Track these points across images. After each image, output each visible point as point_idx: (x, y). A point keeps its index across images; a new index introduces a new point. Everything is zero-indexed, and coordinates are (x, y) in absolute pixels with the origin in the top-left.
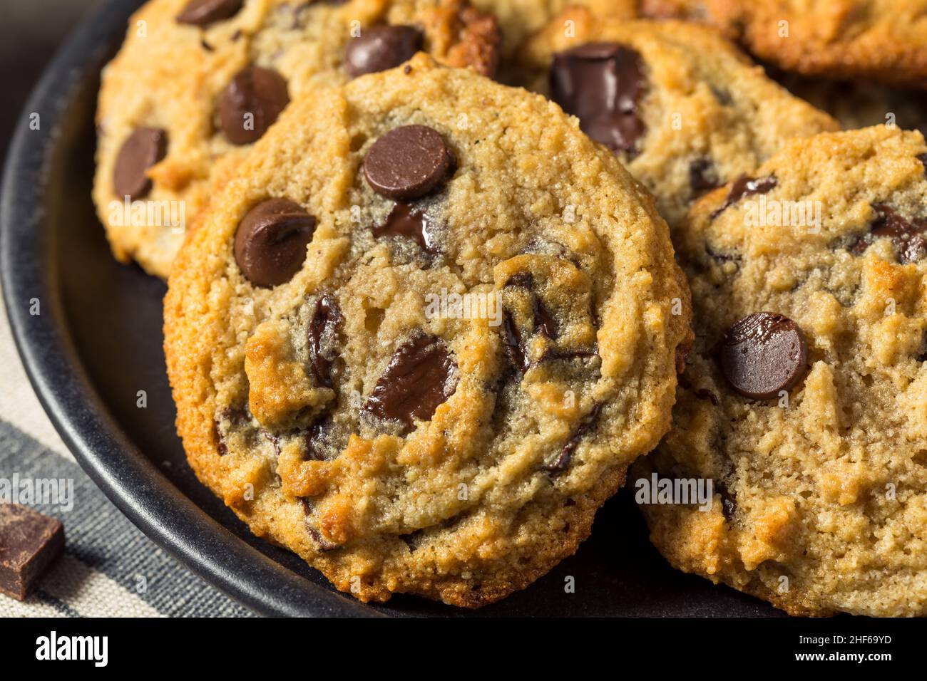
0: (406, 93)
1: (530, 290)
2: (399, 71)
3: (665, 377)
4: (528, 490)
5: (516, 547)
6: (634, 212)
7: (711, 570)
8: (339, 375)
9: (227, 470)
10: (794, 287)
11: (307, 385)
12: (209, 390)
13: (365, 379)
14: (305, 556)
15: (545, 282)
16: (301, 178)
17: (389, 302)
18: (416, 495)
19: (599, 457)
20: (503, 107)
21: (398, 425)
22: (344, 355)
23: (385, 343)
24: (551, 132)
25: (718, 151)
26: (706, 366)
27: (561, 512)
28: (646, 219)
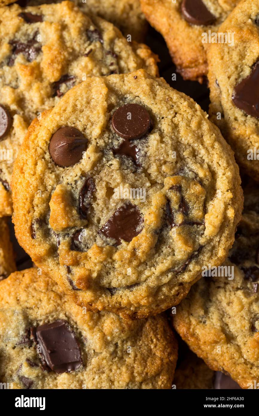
0: (134, 88)
1: (180, 193)
3: (230, 238)
8: (90, 214)
11: (77, 218)
12: (31, 209)
13: (102, 218)
16: (83, 120)
17: (117, 186)
18: (118, 274)
19: (198, 270)
20: (176, 103)
21: (114, 241)
22: (94, 205)
23: (113, 205)
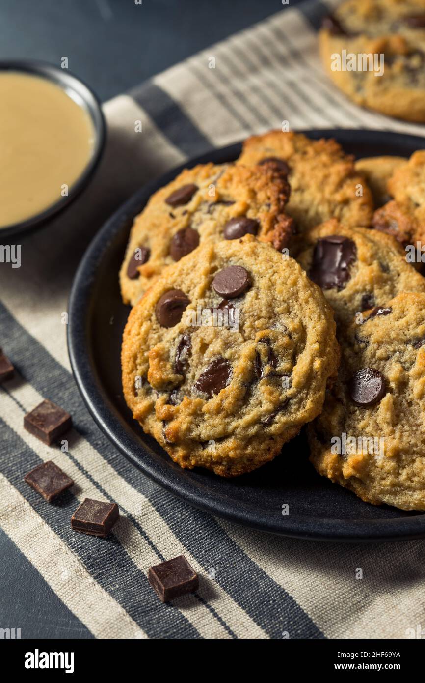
0: (238, 251)
1: (268, 345)
2: (238, 241)
3: (319, 391)
4: (253, 431)
5: (245, 454)
6: (319, 317)
7: (330, 476)
8: (186, 370)
9: (137, 403)
10: (387, 358)
11: (171, 373)
12: (134, 368)
13: (196, 373)
14: (162, 445)
15: (275, 342)
16: (187, 282)
17: (211, 342)
18: (207, 426)
19: (284, 421)
20: (276, 263)
21: (206, 395)
22: (189, 362)
23: (206, 359)
24: (292, 277)
25: (376, 292)
26: (343, 387)
27: (267, 442)
28: (324, 321)
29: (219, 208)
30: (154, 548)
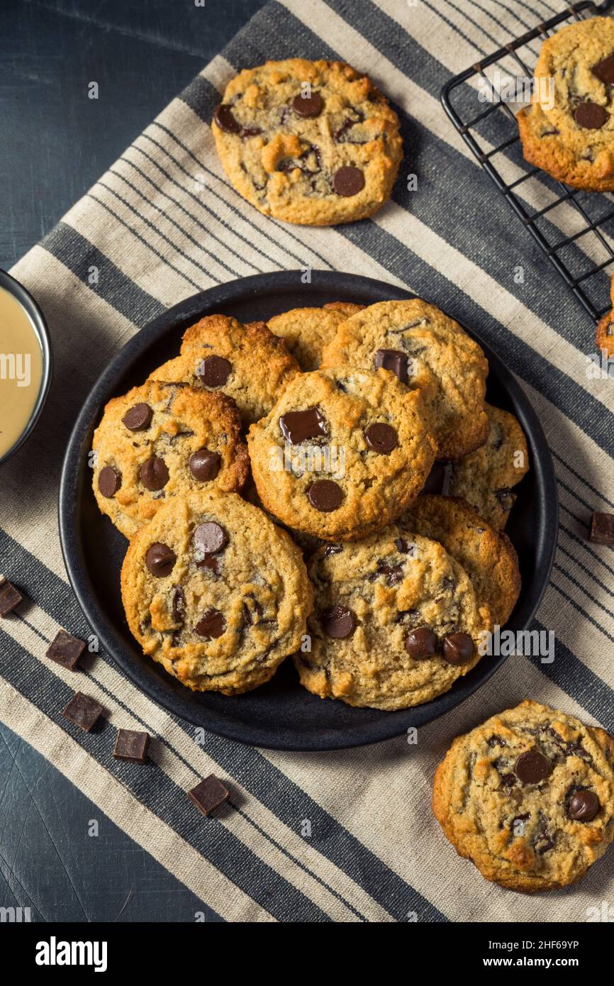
0: (211, 508)
4: (251, 668)
6: (293, 568)
8: (184, 617)
9: (145, 642)
10: (350, 593)
11: (172, 622)
12: (137, 614)
14: (174, 676)
15: (259, 596)
21: (205, 638)
22: (186, 611)
23: (201, 610)
24: (263, 533)
27: (264, 671)
28: (297, 571)
29: (180, 440)
30: (185, 762)
